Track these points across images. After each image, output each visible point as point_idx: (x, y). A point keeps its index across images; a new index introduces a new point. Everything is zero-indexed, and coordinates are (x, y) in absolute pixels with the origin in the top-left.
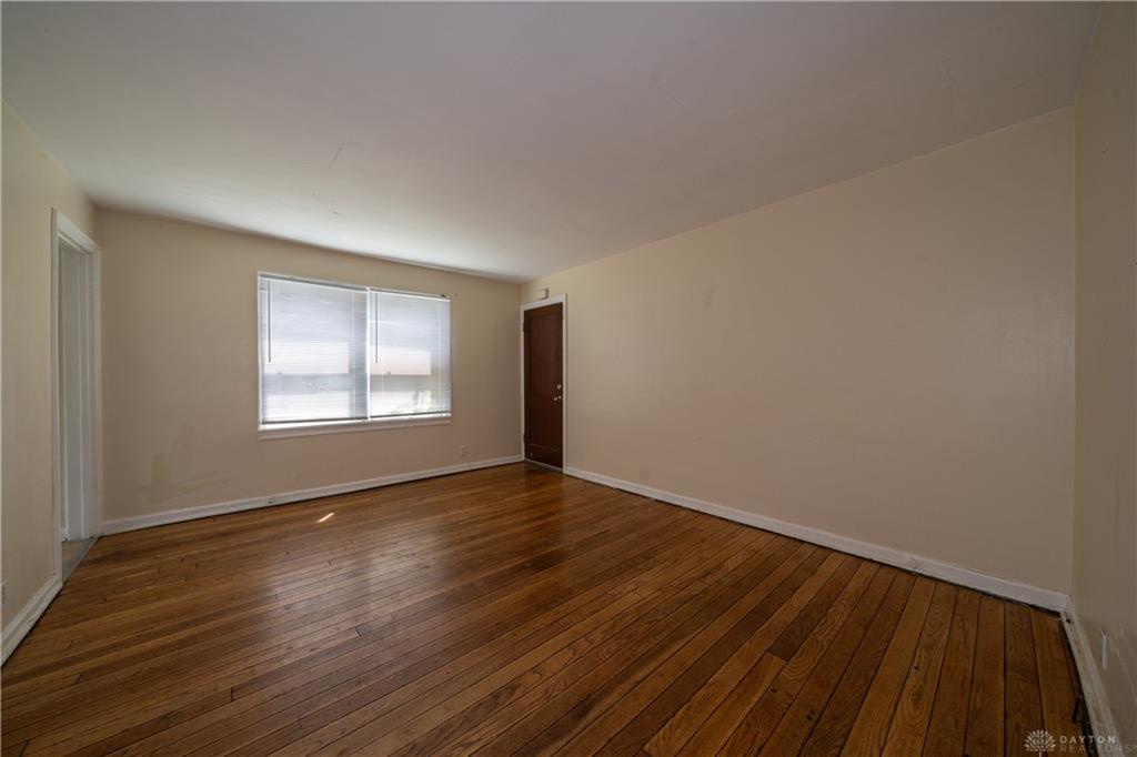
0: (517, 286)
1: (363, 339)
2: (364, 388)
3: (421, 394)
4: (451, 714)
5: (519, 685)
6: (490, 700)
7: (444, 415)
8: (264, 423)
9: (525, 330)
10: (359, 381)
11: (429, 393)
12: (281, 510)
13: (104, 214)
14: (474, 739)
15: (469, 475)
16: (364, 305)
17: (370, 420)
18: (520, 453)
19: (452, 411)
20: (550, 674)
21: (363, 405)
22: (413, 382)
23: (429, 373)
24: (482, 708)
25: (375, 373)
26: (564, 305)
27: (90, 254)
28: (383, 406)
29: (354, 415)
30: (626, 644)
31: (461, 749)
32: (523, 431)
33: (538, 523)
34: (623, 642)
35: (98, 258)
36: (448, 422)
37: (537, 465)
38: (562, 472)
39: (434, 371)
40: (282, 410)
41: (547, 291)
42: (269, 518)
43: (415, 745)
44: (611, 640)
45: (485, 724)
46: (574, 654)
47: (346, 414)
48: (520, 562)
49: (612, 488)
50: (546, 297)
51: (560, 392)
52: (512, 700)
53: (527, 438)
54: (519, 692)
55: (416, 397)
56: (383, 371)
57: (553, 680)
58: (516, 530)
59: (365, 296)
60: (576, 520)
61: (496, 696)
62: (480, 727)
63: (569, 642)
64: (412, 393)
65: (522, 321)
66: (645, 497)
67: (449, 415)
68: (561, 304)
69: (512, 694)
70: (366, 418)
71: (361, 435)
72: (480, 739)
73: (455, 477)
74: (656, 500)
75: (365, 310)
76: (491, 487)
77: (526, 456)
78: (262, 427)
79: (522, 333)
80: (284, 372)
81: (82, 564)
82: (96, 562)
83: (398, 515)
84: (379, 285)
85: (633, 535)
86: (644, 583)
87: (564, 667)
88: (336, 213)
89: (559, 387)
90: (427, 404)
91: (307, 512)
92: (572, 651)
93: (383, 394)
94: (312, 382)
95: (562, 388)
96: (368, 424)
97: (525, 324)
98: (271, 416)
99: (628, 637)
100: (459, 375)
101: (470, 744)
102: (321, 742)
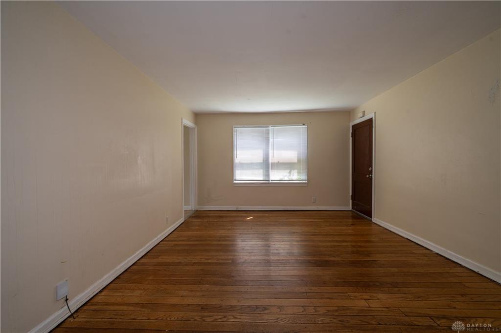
0: (348, 112)
1: (269, 148)
2: (268, 168)
3: (292, 171)
4: (239, 304)
5: (268, 309)
6: (254, 307)
7: (304, 181)
8: (235, 180)
9: (352, 137)
10: (267, 165)
11: (296, 171)
12: (233, 212)
13: (198, 116)
14: (239, 317)
15: (316, 212)
16: (269, 133)
17: (271, 181)
18: (349, 206)
19: (308, 180)
20: (284, 313)
21: (268, 175)
22: (289, 166)
23: (296, 161)
24: (249, 308)
25: (273, 162)
26: (373, 119)
27: (194, 128)
28: (277, 176)
29: (265, 179)
30: (335, 323)
31: (232, 317)
32: (351, 194)
33: (336, 244)
34: (335, 321)
35: (196, 130)
36: (306, 185)
37: (357, 214)
38: (371, 221)
39: (299, 161)
40: (242, 176)
41: (364, 112)
42: (234, 214)
43: (221, 307)
44: (328, 317)
45: (246, 315)
46: (303, 312)
47: (261, 178)
48: (310, 259)
49: (404, 238)
50: (363, 116)
51: (371, 172)
52: (262, 313)
53: (353, 198)
54: (266, 312)
55: (290, 173)
56: (276, 161)
57: (284, 316)
58: (320, 244)
59: (269, 129)
60: (359, 249)
61: (257, 307)
62: (244, 314)
63: (305, 305)
64: (288, 171)
65: (351, 131)
66: (428, 249)
67: (306, 181)
68: (372, 118)
69: (263, 311)
70: (269, 181)
71: (267, 188)
72: (240, 319)
73: (309, 212)
74: (438, 254)
75: (269, 136)
76: (322, 221)
77: (352, 208)
78: (235, 182)
79: (351, 138)
80: (241, 162)
81: (190, 217)
82: (193, 217)
83: (273, 223)
84: (275, 124)
85: (395, 270)
86: (378, 299)
87: (293, 314)
88: (249, 99)
89: (370, 169)
90: (296, 176)
91: (246, 215)
92: (303, 309)
93: (276, 171)
94: (250, 166)
95: (372, 170)
96: (270, 183)
97: (352, 133)
98: (237, 178)
99: (340, 321)
100: (312, 162)
101: (236, 318)
102: (201, 289)
